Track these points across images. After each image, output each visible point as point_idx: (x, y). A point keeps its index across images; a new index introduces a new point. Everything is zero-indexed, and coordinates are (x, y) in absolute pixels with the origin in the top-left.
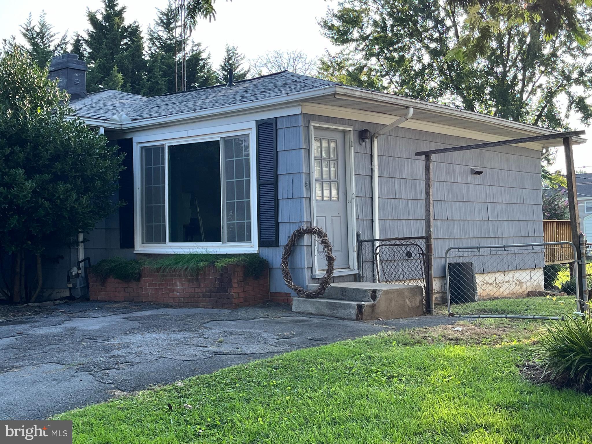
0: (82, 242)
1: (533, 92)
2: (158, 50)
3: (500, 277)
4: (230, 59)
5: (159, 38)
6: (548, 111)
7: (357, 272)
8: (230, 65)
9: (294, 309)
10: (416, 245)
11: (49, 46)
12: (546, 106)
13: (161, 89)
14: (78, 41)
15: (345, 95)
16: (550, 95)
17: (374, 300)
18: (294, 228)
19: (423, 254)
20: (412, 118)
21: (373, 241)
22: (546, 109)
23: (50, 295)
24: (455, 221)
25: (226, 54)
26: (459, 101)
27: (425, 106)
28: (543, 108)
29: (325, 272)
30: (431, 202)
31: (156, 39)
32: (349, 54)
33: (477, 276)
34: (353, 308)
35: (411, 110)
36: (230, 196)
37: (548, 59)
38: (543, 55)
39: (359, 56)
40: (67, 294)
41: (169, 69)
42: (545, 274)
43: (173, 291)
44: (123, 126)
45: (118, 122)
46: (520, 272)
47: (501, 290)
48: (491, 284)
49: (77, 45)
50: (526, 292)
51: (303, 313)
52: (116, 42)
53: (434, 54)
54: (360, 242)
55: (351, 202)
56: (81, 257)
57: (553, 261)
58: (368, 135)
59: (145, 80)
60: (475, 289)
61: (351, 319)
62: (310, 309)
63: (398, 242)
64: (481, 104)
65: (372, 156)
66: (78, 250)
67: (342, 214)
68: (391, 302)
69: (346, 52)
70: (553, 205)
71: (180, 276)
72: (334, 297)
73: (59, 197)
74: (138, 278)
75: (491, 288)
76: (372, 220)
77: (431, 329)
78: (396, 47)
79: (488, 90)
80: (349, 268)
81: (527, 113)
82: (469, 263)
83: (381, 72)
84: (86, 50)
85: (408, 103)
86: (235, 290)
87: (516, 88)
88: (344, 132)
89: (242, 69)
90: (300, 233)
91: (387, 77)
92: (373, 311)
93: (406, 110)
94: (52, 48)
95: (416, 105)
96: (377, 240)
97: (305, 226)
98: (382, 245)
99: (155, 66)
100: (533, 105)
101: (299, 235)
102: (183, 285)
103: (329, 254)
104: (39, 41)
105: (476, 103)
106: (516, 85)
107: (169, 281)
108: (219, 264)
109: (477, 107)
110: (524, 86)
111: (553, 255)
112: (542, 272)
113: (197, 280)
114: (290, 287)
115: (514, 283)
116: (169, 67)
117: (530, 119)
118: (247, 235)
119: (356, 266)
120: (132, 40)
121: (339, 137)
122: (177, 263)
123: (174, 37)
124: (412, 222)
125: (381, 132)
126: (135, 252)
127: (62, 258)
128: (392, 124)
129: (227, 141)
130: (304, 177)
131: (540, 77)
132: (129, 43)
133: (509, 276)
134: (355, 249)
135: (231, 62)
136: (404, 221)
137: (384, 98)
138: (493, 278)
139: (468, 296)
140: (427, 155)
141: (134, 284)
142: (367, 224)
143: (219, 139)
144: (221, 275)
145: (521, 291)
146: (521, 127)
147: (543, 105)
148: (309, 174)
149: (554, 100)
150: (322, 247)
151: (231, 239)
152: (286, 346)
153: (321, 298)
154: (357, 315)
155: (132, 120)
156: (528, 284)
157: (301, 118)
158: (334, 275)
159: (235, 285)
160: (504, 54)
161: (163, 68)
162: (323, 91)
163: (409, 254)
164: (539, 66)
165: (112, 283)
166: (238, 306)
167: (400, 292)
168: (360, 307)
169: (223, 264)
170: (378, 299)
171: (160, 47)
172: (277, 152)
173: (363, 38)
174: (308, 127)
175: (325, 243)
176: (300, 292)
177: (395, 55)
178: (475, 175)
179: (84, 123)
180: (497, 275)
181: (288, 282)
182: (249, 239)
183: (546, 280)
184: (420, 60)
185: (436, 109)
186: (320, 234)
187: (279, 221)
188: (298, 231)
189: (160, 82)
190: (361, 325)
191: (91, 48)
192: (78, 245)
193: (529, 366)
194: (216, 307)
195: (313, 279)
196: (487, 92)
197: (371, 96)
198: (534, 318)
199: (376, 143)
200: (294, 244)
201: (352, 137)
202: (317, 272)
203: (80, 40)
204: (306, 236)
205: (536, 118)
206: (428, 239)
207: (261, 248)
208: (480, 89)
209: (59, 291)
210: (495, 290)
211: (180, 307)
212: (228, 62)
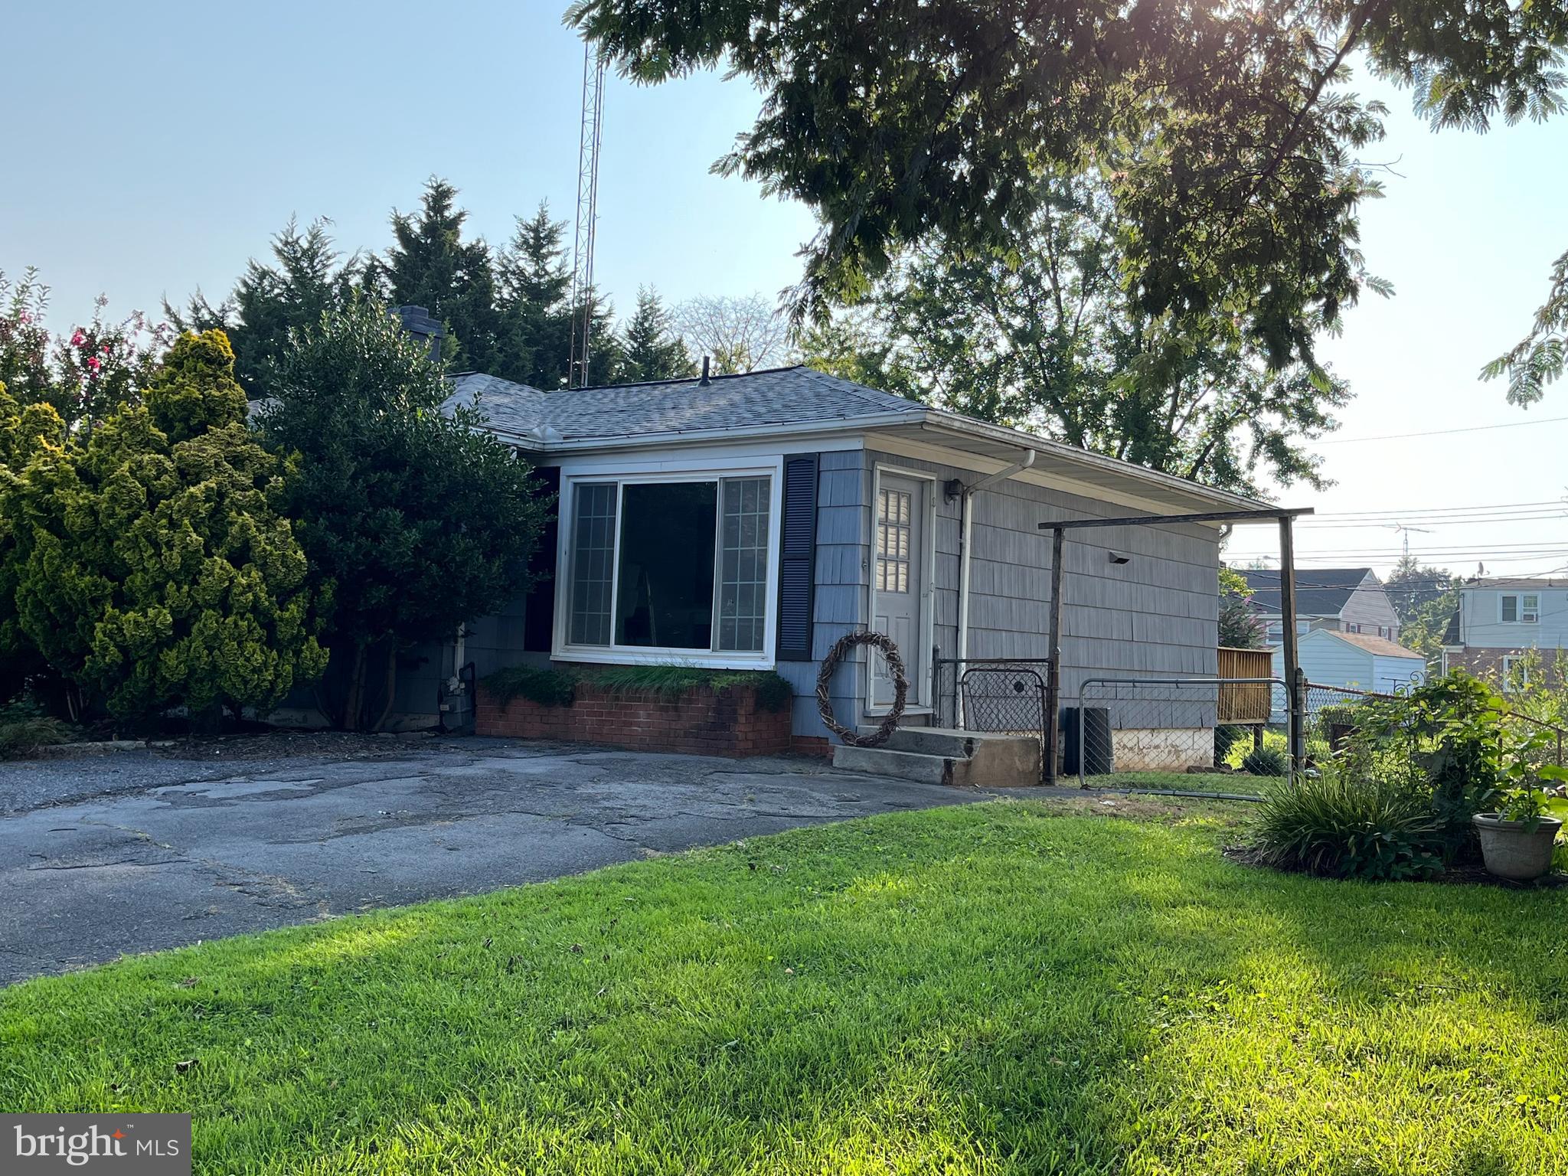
0: (462, 636)
1: (1190, 418)
2: (515, 294)
3: (1145, 738)
4: (645, 319)
5: (520, 273)
6: (1216, 453)
7: (930, 711)
8: (645, 330)
9: (836, 763)
10: (1033, 672)
11: (323, 276)
12: (1212, 445)
13: (524, 366)
14: (372, 269)
15: (938, 425)
16: (1222, 425)
17: (969, 756)
18: (840, 633)
19: (1042, 687)
20: (1032, 467)
21: (957, 662)
22: (1212, 451)
23: (398, 723)
24: (1081, 640)
25: (638, 309)
26: (1057, 425)
27: (1053, 449)
28: (1207, 449)
29: (891, 707)
30: (1060, 604)
31: (513, 273)
32: (860, 324)
33: (1113, 733)
34: (938, 765)
35: (1033, 453)
36: (728, 575)
37: (1223, 362)
38: (1215, 354)
39: (878, 332)
40: (433, 721)
41: (538, 332)
42: (1216, 738)
43: (631, 724)
44: (547, 447)
45: (539, 438)
46: (1178, 733)
47: (1147, 759)
48: (1131, 749)
49: (370, 275)
50: (1186, 766)
51: (851, 770)
52: (444, 277)
53: (1020, 337)
54: (938, 663)
55: (927, 596)
56: (460, 661)
57: (1229, 719)
58: (960, 489)
59: (495, 349)
60: (1109, 753)
61: (933, 783)
62: (864, 764)
63: (1002, 667)
64: (1095, 434)
65: (962, 523)
66: (454, 649)
67: (912, 616)
68: (994, 760)
69: (856, 320)
70: (1230, 623)
71: (646, 700)
72: (901, 747)
73: (453, 559)
74: (569, 700)
75: (1131, 755)
76: (957, 627)
77: (1069, 801)
78: (950, 319)
79: (1109, 408)
80: (917, 704)
81: (1180, 455)
82: (1102, 709)
83: (919, 363)
84: (387, 286)
85: (1028, 443)
86: (742, 728)
87: (1162, 410)
88: (922, 482)
89: (666, 340)
90: (851, 641)
91: (930, 373)
92: (967, 772)
93: (1024, 453)
94: (328, 280)
95: (1041, 446)
96: (963, 661)
97: (859, 631)
98: (975, 670)
99: (514, 324)
100: (1190, 440)
101: (848, 644)
102: (649, 716)
103: (899, 676)
104: (306, 265)
105: (1087, 431)
106: (1162, 404)
107: (626, 707)
108: (717, 684)
109: (1087, 437)
110: (1175, 407)
111: (1230, 709)
112: (1212, 734)
113: (676, 709)
114: (830, 728)
115: (1166, 751)
116: (538, 326)
117: (1183, 466)
118: (756, 640)
119: (929, 702)
120: (474, 275)
121: (913, 489)
122: (641, 680)
123: (547, 273)
124: (1016, 634)
125: (979, 486)
126: (551, 658)
127: (426, 660)
128: (999, 474)
129: (730, 484)
130: (861, 552)
131: (1205, 392)
132: (466, 278)
133: (1160, 738)
134: (930, 673)
135: (646, 325)
136: (1004, 633)
137: (994, 434)
138: (1135, 740)
139: (1099, 763)
140: (1058, 528)
141: (560, 711)
142: (949, 633)
143: (717, 480)
144: (719, 701)
145: (1176, 764)
146: (1196, 489)
147: (1208, 443)
148: (869, 546)
149: (1228, 435)
150: (884, 665)
151: (727, 645)
152: (856, 811)
153: (880, 748)
154: (944, 777)
155: (565, 438)
156: (1190, 752)
157: (862, 456)
158: (906, 713)
159: (742, 720)
160: (1142, 346)
161: (526, 329)
162: (905, 418)
163: (1019, 687)
164: (1204, 373)
165: (521, 708)
166: (744, 755)
167: (1007, 746)
168: (948, 764)
169: (724, 684)
170: (975, 753)
171: (518, 289)
172: (817, 508)
173: (889, 298)
174: (872, 472)
175: (891, 658)
176: (847, 737)
177: (946, 333)
178: (1116, 565)
179: (496, 438)
180: (1142, 734)
181: (827, 719)
182: (760, 647)
183: (1217, 748)
184: (990, 345)
185: (1069, 453)
186: (885, 644)
187: (815, 620)
188: (847, 638)
189: (522, 354)
190: (949, 791)
191: (394, 283)
192: (456, 642)
193: (1231, 850)
194: (708, 754)
195: (867, 717)
196: (1108, 411)
197: (975, 429)
198: (1218, 798)
199: (970, 501)
200: (840, 657)
201: (936, 491)
202: (872, 707)
203: (377, 267)
204: (859, 647)
205: (1194, 464)
206: (1052, 663)
207: (780, 663)
208: (1098, 406)
209: (417, 717)
210: (1137, 758)
211: (641, 750)
212: (642, 324)
